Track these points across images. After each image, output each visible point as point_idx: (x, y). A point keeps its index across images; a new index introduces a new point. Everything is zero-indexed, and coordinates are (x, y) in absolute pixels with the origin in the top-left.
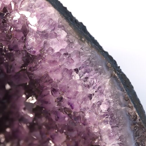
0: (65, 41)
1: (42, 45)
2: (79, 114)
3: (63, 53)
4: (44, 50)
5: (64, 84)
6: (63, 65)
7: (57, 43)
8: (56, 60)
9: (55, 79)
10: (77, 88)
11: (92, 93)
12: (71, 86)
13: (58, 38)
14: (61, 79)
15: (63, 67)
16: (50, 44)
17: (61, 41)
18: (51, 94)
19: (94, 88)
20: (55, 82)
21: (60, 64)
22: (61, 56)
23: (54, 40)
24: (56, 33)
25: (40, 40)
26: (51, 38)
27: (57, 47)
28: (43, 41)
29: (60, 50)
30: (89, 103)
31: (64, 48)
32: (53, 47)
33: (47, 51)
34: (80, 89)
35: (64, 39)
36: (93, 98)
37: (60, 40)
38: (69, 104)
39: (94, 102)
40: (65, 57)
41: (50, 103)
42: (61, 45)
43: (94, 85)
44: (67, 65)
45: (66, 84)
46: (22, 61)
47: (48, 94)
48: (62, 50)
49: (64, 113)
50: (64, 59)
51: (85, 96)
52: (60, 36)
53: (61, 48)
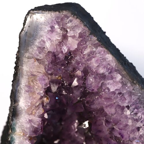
0: (120, 83)
1: (100, 85)
2: (127, 142)
3: (117, 92)
4: (101, 89)
5: (116, 118)
6: (117, 102)
7: (112, 84)
8: (111, 98)
9: (109, 113)
10: (128, 122)
11: (140, 126)
12: (122, 120)
13: (114, 79)
14: (115, 114)
15: (116, 104)
16: (107, 84)
17: (117, 83)
18: (104, 124)
19: (141, 122)
20: (109, 116)
21: (114, 102)
22: (116, 95)
23: (111, 81)
24: (113, 75)
25: (99, 81)
26: (108, 79)
27: (113, 87)
28: (101, 82)
29: (115, 90)
30: (137, 134)
31: (119, 88)
32: (109, 87)
33: (104, 90)
34: (130, 123)
35: (119, 81)
36: (140, 130)
37: (115, 81)
38: (120, 134)
39: (141, 134)
40: (119, 96)
41: (103, 132)
42: (116, 86)
43: (142, 119)
44: (120, 102)
45: (119, 118)
46: (80, 95)
47: (102, 124)
48: (116, 90)
49: (114, 141)
50: (118, 97)
51: (134, 128)
52: (115, 78)
53: (116, 88)
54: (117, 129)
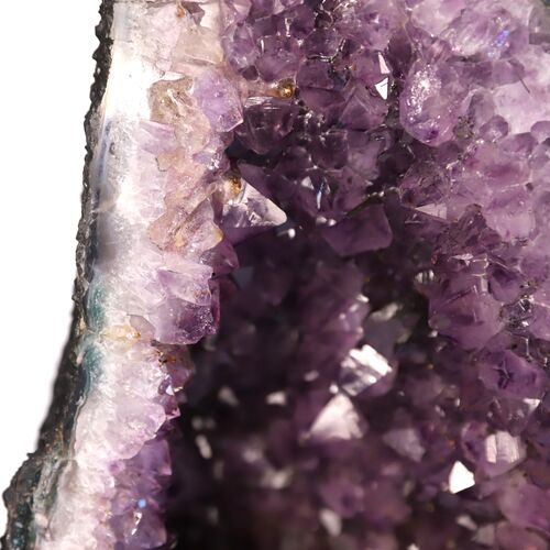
1: (465, 107)
3: (542, 137)
4: (472, 126)
5: (540, 253)
6: (541, 181)
7: (520, 102)
8: (515, 163)
9: (508, 234)
13: (527, 80)
14: (532, 236)
15: (540, 190)
16: (497, 103)
17: (540, 94)
18: (484, 288)
20: (507, 244)
21: (530, 180)
22: (536, 150)
23: (512, 89)
24: (522, 62)
25: (460, 88)
26: (502, 81)
27: (522, 113)
28: (471, 94)
29: (534, 128)
31: (549, 118)
32: (507, 117)
33: (484, 129)
35: (549, 86)
37: (535, 88)
41: (481, 323)
42: (538, 108)
48: (538, 126)
49: (529, 362)
50: (546, 158)
52: (533, 73)
53: (536, 117)
54: (543, 305)
